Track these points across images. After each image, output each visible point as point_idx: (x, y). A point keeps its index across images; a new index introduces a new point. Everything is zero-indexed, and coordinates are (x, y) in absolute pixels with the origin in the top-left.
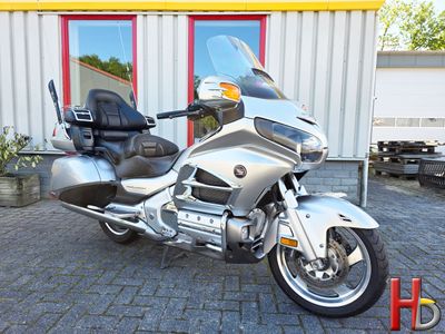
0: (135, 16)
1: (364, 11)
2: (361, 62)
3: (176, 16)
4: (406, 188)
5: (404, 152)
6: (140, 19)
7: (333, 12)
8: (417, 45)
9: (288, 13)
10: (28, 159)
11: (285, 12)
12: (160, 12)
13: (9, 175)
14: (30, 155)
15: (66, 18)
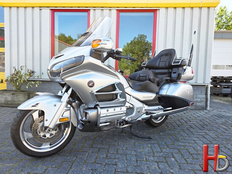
0: (89, 10)
1: (209, 8)
2: (207, 34)
3: (111, 10)
6: (92, 12)
7: (192, 8)
9: (169, 9)
10: (33, 83)
11: (167, 8)
12: (102, 8)
13: (22, 91)
14: (34, 81)
15: (54, 11)
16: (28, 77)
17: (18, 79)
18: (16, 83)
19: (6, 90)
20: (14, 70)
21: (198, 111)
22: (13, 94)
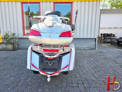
1: (97, 1)
3: (50, 2)
4: (107, 45)
5: (107, 36)
6: (41, 3)
7: (89, 1)
8: (112, 7)
10: (15, 39)
12: (46, 2)
13: (10, 43)
14: (15, 38)
15: (22, 3)
16: (12, 36)
17: (7, 37)
18: (7, 39)
19: (2, 43)
20: (5, 33)
21: (91, 50)
22: (6, 45)
